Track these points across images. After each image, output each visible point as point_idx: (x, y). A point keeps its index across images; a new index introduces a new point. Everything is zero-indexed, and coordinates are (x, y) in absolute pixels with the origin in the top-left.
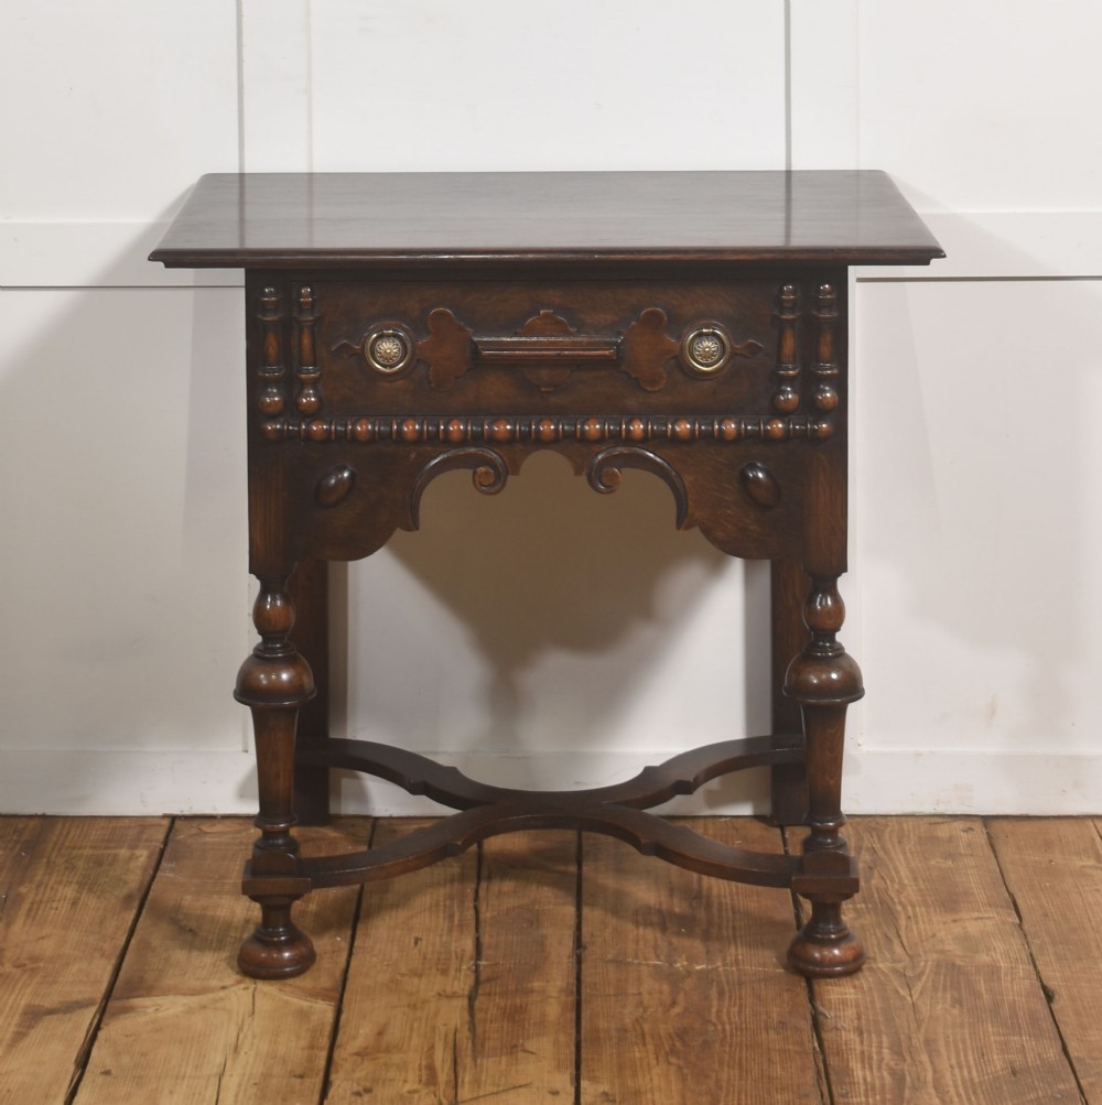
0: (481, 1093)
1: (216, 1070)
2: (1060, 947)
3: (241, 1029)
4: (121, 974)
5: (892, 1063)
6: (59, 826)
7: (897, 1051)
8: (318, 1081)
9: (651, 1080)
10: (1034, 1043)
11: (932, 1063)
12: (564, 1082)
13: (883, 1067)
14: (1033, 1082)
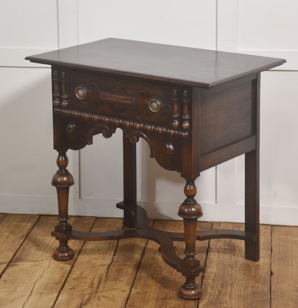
0: (104, 290)
1: (35, 281)
2: (280, 261)
3: (44, 271)
4: (16, 256)
5: (219, 289)
6: (8, 216)
7: (222, 286)
8: (61, 285)
9: (151, 289)
10: (262, 286)
11: (231, 289)
12: (127, 289)
13: (217, 289)
14: (258, 296)
